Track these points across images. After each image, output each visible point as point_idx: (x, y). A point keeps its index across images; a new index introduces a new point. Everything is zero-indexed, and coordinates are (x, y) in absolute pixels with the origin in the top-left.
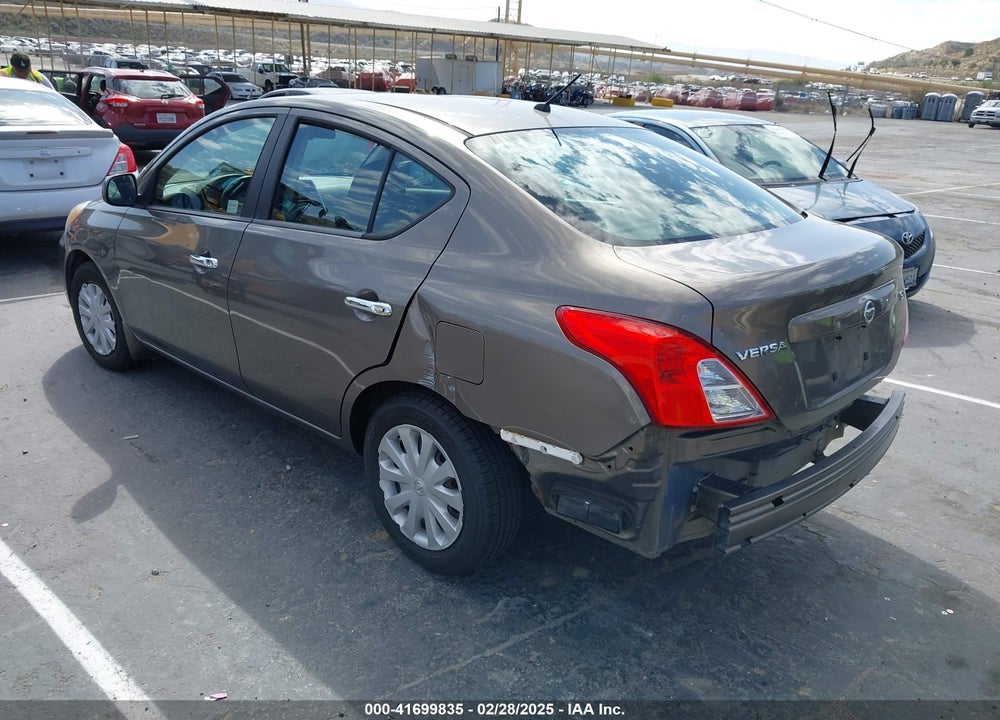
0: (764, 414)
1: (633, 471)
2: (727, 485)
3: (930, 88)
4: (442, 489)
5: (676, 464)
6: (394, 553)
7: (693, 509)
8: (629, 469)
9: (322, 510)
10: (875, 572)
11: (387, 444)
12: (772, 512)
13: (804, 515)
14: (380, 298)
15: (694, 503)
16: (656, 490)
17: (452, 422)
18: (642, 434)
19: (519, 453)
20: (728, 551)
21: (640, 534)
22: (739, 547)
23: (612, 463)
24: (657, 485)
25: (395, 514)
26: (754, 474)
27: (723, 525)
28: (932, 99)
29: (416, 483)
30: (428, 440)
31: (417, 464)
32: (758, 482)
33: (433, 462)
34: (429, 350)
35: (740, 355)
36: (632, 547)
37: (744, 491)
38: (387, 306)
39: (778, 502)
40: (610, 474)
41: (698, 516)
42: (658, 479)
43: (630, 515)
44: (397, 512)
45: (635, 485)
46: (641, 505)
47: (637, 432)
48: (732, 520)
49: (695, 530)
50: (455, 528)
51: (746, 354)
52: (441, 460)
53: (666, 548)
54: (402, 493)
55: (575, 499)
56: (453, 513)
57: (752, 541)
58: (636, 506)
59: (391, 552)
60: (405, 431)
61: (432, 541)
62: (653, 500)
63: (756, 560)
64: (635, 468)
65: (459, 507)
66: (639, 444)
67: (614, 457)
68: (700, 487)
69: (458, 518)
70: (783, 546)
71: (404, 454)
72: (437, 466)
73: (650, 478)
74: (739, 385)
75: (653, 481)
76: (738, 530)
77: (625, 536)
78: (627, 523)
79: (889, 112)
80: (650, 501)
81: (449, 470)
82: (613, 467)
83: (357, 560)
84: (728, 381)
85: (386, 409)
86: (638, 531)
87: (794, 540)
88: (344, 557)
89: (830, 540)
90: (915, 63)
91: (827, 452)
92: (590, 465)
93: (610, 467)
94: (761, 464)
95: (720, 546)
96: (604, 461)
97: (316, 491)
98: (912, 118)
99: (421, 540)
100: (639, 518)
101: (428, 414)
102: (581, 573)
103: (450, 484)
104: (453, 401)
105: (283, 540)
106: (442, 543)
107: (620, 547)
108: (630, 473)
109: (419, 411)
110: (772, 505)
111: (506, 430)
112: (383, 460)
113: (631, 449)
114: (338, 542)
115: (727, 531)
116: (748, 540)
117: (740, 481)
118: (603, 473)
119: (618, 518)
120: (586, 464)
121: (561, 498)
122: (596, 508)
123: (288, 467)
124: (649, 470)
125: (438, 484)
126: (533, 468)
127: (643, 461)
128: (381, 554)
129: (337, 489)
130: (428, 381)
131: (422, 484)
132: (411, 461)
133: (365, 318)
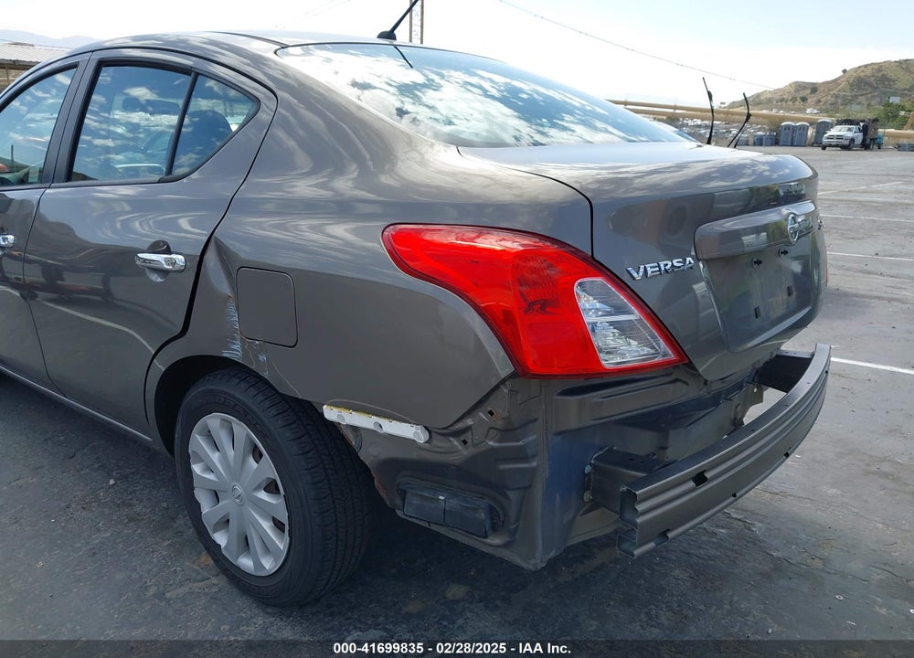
0: (672, 356)
1: (497, 445)
2: (630, 461)
3: (784, 119)
4: (263, 495)
5: (558, 434)
6: (220, 581)
7: (587, 496)
8: (491, 443)
9: (139, 531)
10: (819, 564)
11: (198, 441)
12: (694, 494)
13: (734, 495)
14: (172, 250)
15: (588, 489)
16: (533, 470)
17: (267, 403)
18: (505, 390)
19: (350, 436)
20: (637, 552)
21: (517, 536)
22: (652, 545)
23: (468, 436)
24: (534, 464)
25: (215, 531)
26: (666, 448)
27: (628, 515)
28: (788, 127)
29: (234, 489)
30: (241, 430)
31: (232, 463)
32: (671, 454)
33: (251, 460)
34: (232, 309)
35: (635, 275)
36: (506, 554)
37: (654, 467)
38: (181, 257)
39: (700, 479)
40: (466, 453)
41: (595, 505)
42: (534, 456)
43: (501, 512)
44: (217, 528)
45: (502, 467)
46: (513, 495)
47: (497, 387)
48: (640, 508)
49: (591, 526)
50: (281, 544)
51: (642, 270)
52: (258, 456)
53: (552, 554)
54: (220, 504)
55: (425, 494)
56: (278, 525)
57: (670, 535)
58: (506, 496)
59: (215, 580)
60: (214, 421)
61: (258, 564)
62: (530, 486)
63: (674, 558)
64: (500, 441)
65: (284, 517)
66: (501, 404)
67: (468, 428)
68: (594, 467)
69: (284, 532)
70: (704, 538)
71: (217, 454)
72: (255, 465)
73: (521, 455)
74: (635, 315)
75: (526, 459)
76: (647, 522)
77: (495, 540)
78: (496, 522)
79: (751, 141)
80: (527, 489)
81: (267, 469)
82: (469, 442)
83: (168, 595)
84: (619, 310)
85: (194, 395)
86: (514, 533)
87: (716, 530)
88: (152, 591)
89: (758, 527)
90: (769, 101)
91: (747, 420)
92: (440, 443)
93: (465, 442)
94: (672, 433)
95: (625, 546)
96: (456, 434)
97: (138, 509)
98: (772, 145)
99: (246, 563)
100: (512, 514)
101: (237, 395)
102: (456, 591)
103: (271, 488)
104: (266, 374)
105: (78, 573)
106: (269, 565)
107: (493, 556)
108: (492, 449)
109: (226, 393)
110: (692, 484)
111: (330, 405)
112: (195, 463)
113: (491, 413)
114: (149, 571)
115: (635, 524)
116: (664, 534)
117: (648, 456)
118: (458, 452)
119: (483, 515)
120: (435, 442)
121: (408, 495)
122: (454, 503)
123: (112, 482)
124: (521, 443)
125: (257, 488)
126: (369, 455)
127: (508, 431)
128: (201, 584)
129: (165, 505)
130: (235, 352)
131: (239, 490)
132: (224, 459)
133: (156, 278)
